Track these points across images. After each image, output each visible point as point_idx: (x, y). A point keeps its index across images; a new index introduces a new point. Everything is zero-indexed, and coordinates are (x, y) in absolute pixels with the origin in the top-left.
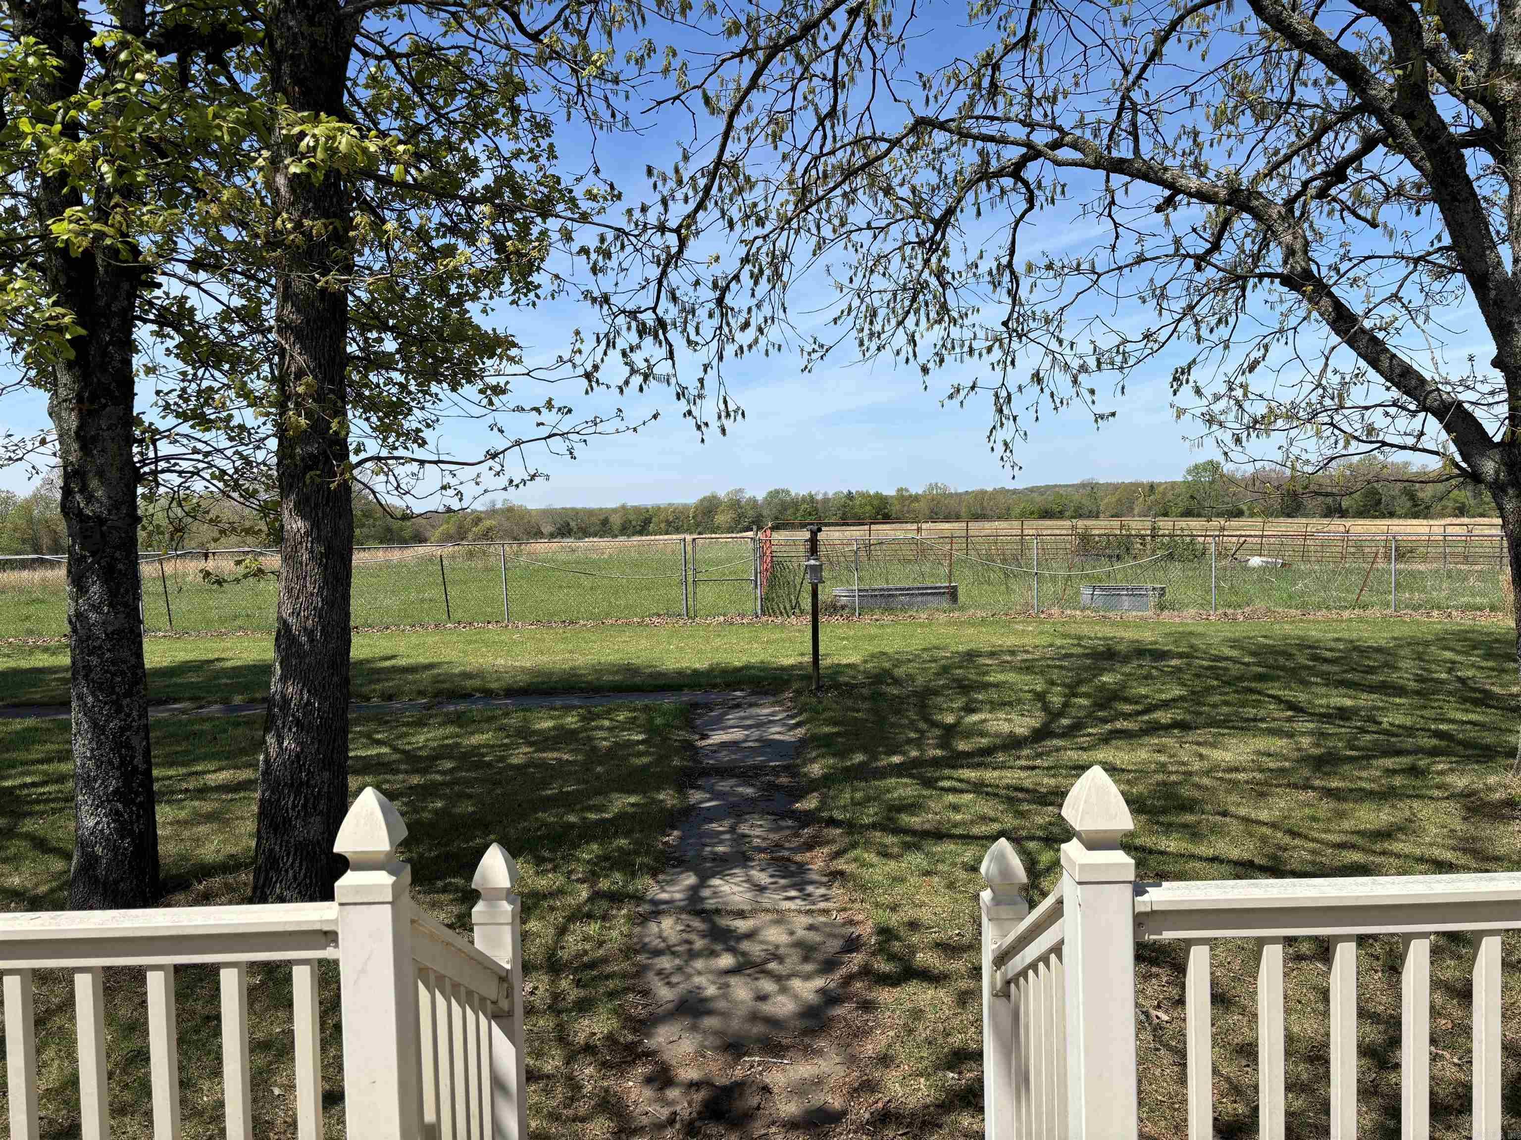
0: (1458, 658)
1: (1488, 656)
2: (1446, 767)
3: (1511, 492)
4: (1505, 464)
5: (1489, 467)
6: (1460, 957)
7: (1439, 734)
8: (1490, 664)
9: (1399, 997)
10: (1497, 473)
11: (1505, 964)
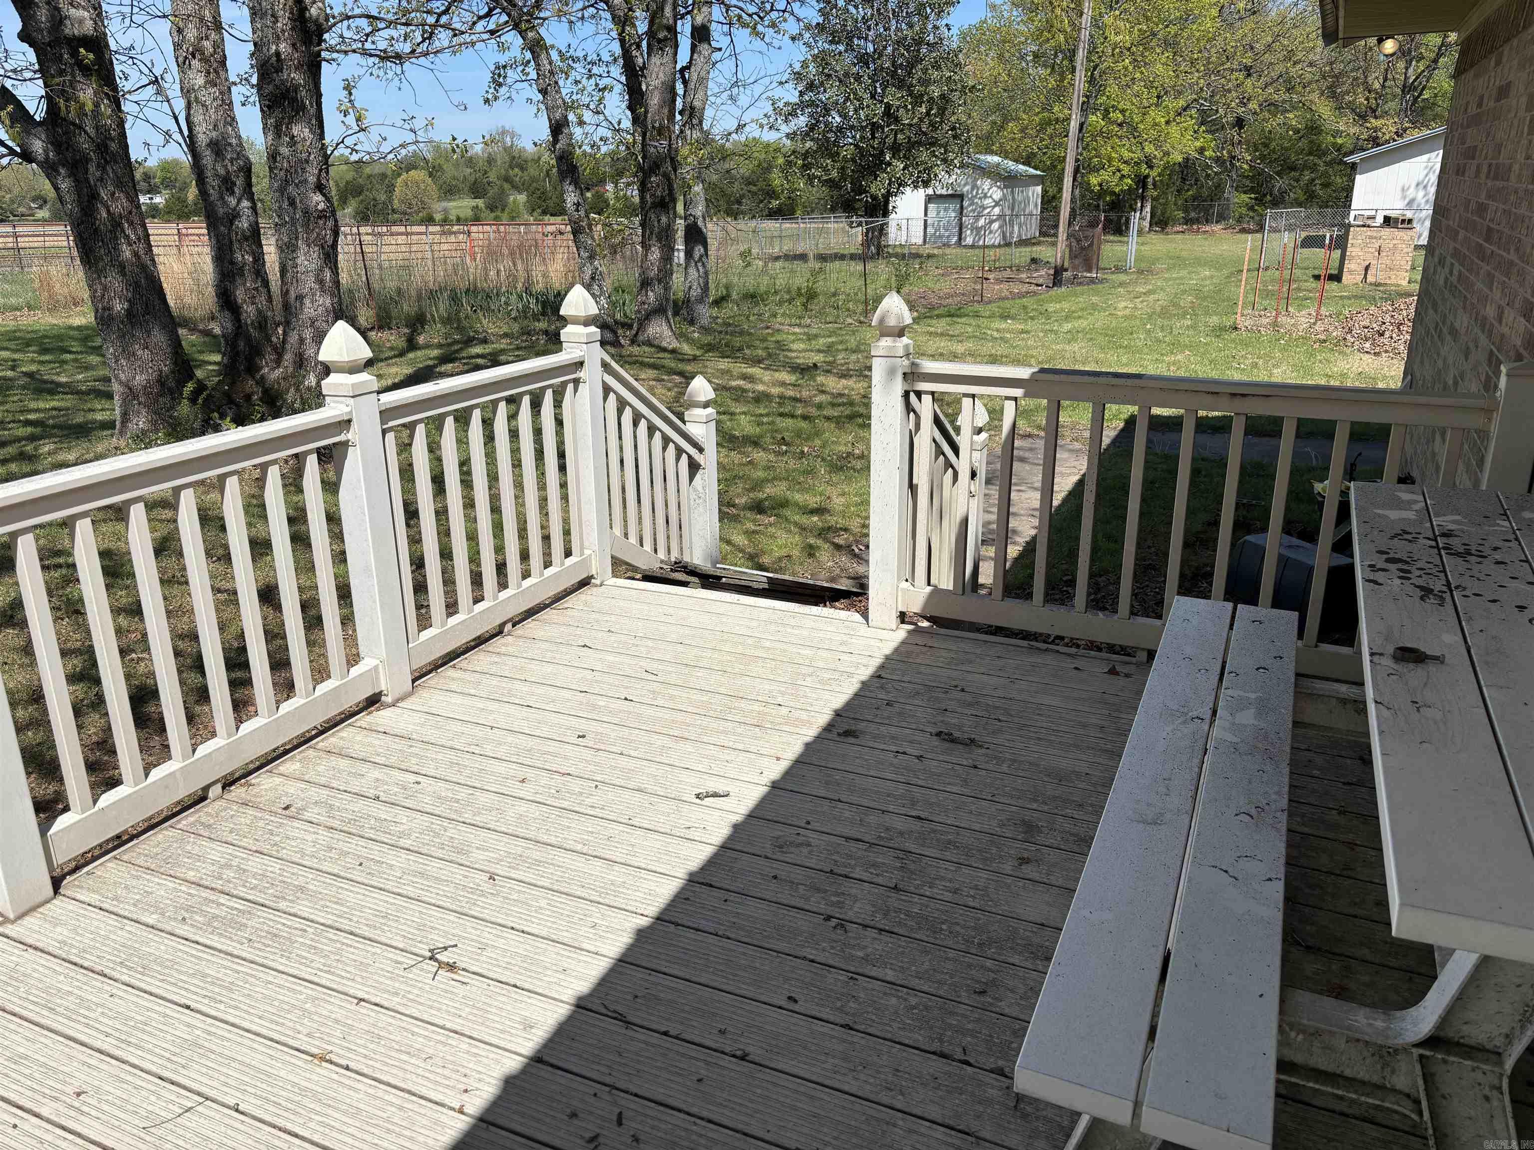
0: (16, 356)
1: (44, 351)
2: (52, 446)
3: (62, 171)
4: (52, 144)
5: (38, 146)
6: (127, 587)
7: (28, 423)
8: (47, 358)
9: (88, 632)
10: (46, 151)
11: (162, 581)
